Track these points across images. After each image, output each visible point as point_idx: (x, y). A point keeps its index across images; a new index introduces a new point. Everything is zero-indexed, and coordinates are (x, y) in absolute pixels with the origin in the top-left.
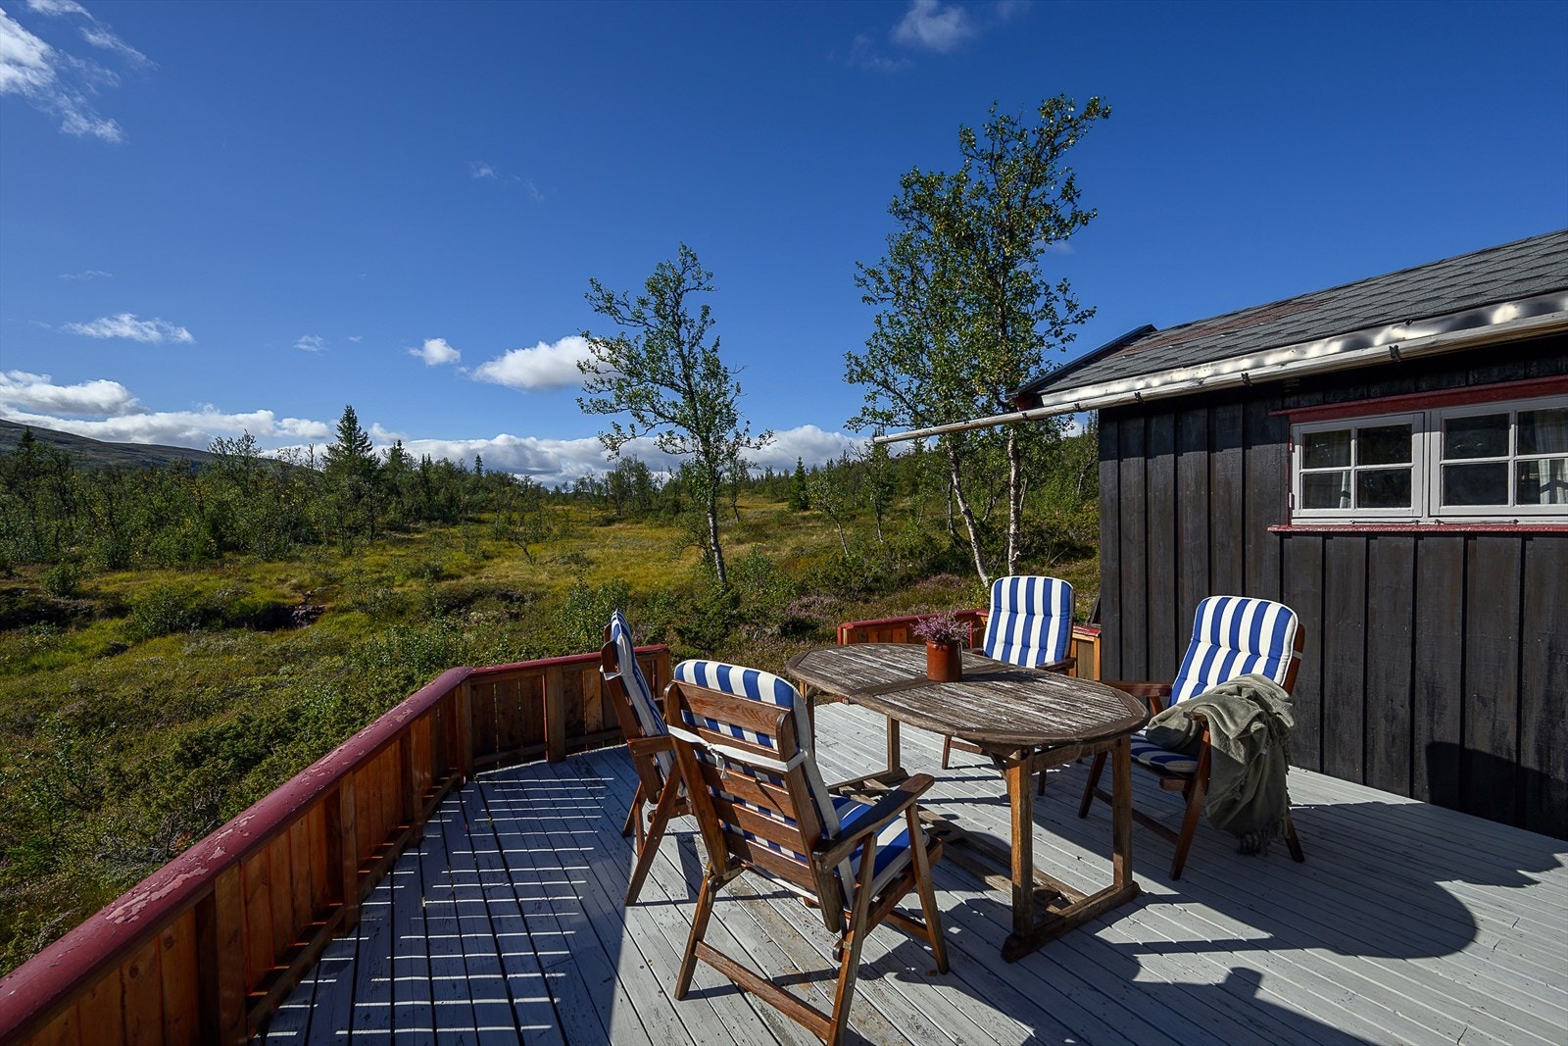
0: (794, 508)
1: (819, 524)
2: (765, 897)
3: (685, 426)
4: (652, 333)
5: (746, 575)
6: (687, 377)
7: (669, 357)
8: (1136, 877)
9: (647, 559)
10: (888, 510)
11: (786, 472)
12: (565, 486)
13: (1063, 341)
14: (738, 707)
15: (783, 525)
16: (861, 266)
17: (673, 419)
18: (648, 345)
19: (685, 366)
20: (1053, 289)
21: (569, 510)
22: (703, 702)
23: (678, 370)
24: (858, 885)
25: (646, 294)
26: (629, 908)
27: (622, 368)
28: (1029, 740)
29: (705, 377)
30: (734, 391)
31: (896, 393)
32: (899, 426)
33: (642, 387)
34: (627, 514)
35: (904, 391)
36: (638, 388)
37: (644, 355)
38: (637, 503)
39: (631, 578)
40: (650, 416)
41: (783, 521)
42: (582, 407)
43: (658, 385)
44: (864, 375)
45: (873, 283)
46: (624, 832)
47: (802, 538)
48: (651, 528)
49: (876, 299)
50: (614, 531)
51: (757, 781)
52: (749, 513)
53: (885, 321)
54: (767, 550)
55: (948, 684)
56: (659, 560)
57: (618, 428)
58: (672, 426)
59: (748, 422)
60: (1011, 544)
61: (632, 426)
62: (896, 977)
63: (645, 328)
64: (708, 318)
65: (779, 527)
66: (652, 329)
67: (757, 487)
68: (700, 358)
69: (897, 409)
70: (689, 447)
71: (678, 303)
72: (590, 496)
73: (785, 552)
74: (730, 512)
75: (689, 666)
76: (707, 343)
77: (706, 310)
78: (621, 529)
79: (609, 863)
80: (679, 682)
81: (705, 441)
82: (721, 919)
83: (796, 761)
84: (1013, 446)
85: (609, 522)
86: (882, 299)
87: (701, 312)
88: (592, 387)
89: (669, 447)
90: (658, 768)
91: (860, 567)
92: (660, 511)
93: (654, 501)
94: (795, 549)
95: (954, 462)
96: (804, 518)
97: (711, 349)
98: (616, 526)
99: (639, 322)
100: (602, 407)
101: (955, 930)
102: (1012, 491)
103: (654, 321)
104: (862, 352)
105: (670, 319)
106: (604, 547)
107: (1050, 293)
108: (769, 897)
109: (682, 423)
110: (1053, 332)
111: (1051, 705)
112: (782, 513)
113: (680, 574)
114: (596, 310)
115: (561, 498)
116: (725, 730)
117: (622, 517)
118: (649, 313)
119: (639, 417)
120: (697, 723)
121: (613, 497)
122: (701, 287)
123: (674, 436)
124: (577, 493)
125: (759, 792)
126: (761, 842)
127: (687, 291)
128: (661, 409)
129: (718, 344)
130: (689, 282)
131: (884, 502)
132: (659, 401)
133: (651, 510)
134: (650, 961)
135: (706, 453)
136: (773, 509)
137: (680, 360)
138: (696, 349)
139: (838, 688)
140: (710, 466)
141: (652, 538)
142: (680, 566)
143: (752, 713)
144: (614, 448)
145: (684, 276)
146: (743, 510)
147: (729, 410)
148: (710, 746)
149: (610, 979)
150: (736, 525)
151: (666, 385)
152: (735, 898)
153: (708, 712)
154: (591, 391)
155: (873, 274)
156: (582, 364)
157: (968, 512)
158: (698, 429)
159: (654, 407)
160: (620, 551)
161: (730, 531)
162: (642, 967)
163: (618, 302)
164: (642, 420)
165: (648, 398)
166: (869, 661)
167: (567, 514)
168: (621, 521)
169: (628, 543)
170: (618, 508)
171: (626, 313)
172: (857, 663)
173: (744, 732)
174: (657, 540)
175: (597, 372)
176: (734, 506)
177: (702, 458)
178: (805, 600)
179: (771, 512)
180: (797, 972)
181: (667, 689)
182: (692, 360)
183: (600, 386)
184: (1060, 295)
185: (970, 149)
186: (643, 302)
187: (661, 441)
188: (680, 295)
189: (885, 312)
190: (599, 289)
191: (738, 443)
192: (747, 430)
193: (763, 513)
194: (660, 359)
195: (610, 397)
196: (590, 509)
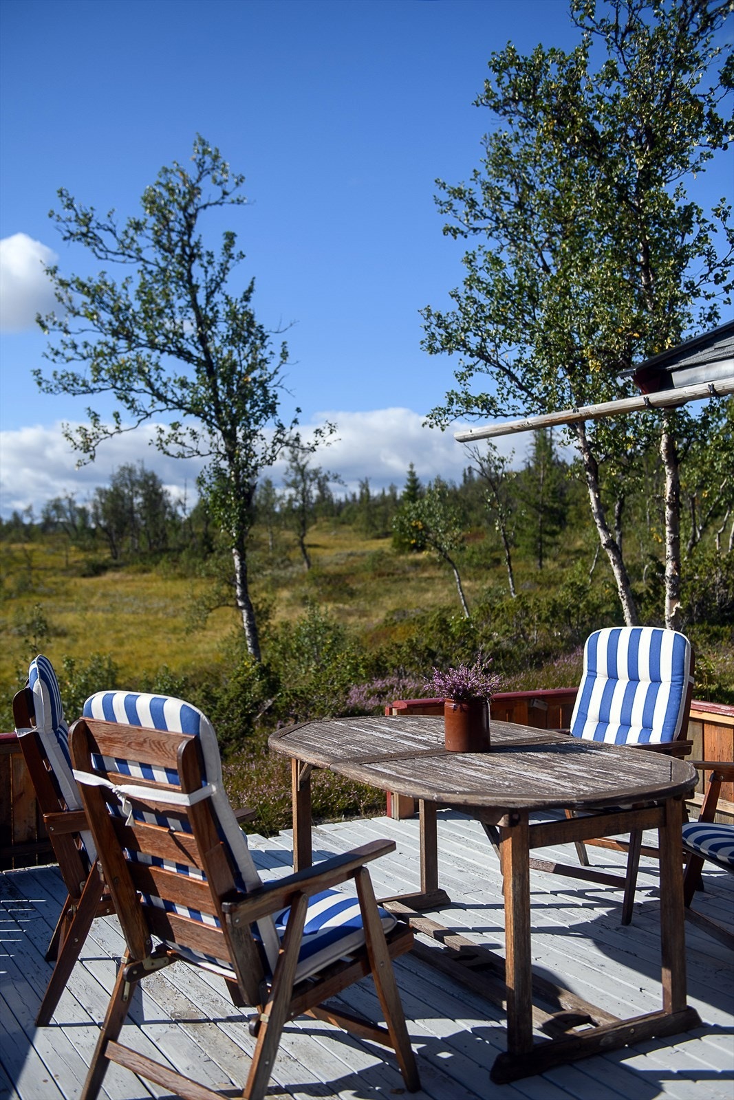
0: (402, 547)
1: (440, 573)
2: (215, 1021)
3: (198, 415)
4: (150, 273)
5: (298, 649)
6: (203, 339)
7: (176, 310)
8: (691, 1001)
9: (155, 629)
10: (554, 550)
11: (393, 489)
12: (29, 511)
13: (727, 289)
14: (145, 741)
15: (381, 575)
16: (443, 185)
17: (180, 405)
18: (144, 290)
19: (200, 324)
20: (707, 215)
21: (33, 551)
22: (111, 740)
23: (189, 329)
24: (281, 951)
25: (141, 213)
26: (41, 1031)
27: (103, 325)
28: (518, 802)
29: (230, 340)
30: (278, 359)
31: (500, 366)
32: (506, 416)
33: (132, 354)
34: (128, 557)
35: (512, 364)
36: (125, 356)
37: (137, 306)
38: (143, 538)
39: (126, 659)
40: (145, 400)
41: (382, 570)
42: (40, 384)
43: (158, 352)
44: (452, 342)
45: (461, 207)
46: (48, 954)
47: (410, 596)
48: (165, 580)
49: (465, 229)
50: (105, 585)
51: (170, 830)
52: (326, 556)
53: (480, 261)
54: (350, 614)
55: (467, 755)
56: (175, 630)
57: (95, 418)
58: (178, 415)
59: (298, 410)
60: (668, 592)
61: (117, 415)
62: (355, 1095)
63: (139, 265)
64: (235, 251)
65: (373, 578)
66: (150, 267)
67: (344, 513)
68: (222, 309)
69: (505, 391)
70: (204, 447)
71: (190, 227)
72: (70, 528)
73: (378, 617)
74: (296, 554)
75: (97, 700)
76: (234, 287)
77: (230, 237)
78: (115, 582)
79: (23, 987)
80: (87, 719)
81: (230, 436)
82: (154, 1040)
83: (200, 795)
84: (667, 445)
85: (97, 570)
86: (475, 230)
87: (224, 242)
88: (57, 353)
89: (173, 448)
90: (84, 854)
91: (471, 634)
92: (180, 551)
93: (172, 536)
94: (393, 612)
95: (589, 470)
96: (416, 564)
97: (240, 296)
98: (109, 576)
99: (130, 257)
100: (71, 385)
101: (445, 1055)
102: (668, 512)
103: (152, 254)
104: (448, 308)
105: (178, 251)
106: (86, 609)
107: (704, 221)
108: (221, 1020)
109: (195, 409)
110: (711, 277)
111: (578, 774)
112: (380, 556)
113: (205, 652)
114: (65, 239)
115: (22, 531)
116: (136, 771)
117: (119, 561)
118: (144, 241)
119: (127, 401)
120: (107, 768)
121: (105, 530)
122: (228, 199)
123: (181, 430)
124: (48, 523)
125: (173, 844)
126: (182, 912)
127: (205, 207)
128: (162, 390)
129: (250, 290)
130: (209, 191)
131: (548, 539)
132: (159, 377)
133: (167, 550)
134: (57, 1076)
135: (230, 456)
136: (367, 549)
137: (192, 314)
138: (218, 297)
139: (321, 757)
140: (237, 476)
141: (166, 596)
142: (207, 640)
143: (159, 746)
144: (87, 450)
145: (200, 185)
146: (318, 551)
147: (265, 392)
148: (115, 788)
149: (4, 1090)
150: (304, 575)
151: (170, 352)
152: (177, 1022)
153: (116, 753)
154: (57, 358)
155: (459, 193)
156: (43, 318)
157: (611, 544)
158: (218, 419)
159: (150, 384)
160: (110, 616)
161: (293, 585)
162: (46, 1081)
163: (99, 226)
164: (132, 405)
165: (141, 372)
166: (384, 733)
167: (28, 557)
168: (117, 568)
169: (126, 604)
170: (113, 547)
171: (110, 242)
172: (367, 735)
173: (154, 771)
174: (172, 599)
175: (66, 332)
176: (302, 544)
177: (224, 464)
178: (379, 684)
179: (363, 554)
180: (233, 1088)
181: (73, 728)
182: (210, 314)
183: (69, 353)
184: (717, 221)
185: (586, 18)
186: (138, 226)
187: (160, 439)
188: (194, 216)
189: (480, 247)
190: (70, 206)
191: (280, 441)
192: (295, 422)
193: (351, 554)
194: (160, 313)
195: (83, 369)
196: (67, 549)
